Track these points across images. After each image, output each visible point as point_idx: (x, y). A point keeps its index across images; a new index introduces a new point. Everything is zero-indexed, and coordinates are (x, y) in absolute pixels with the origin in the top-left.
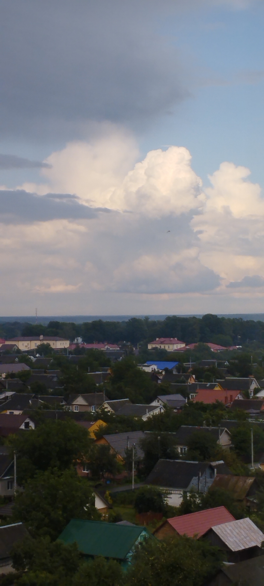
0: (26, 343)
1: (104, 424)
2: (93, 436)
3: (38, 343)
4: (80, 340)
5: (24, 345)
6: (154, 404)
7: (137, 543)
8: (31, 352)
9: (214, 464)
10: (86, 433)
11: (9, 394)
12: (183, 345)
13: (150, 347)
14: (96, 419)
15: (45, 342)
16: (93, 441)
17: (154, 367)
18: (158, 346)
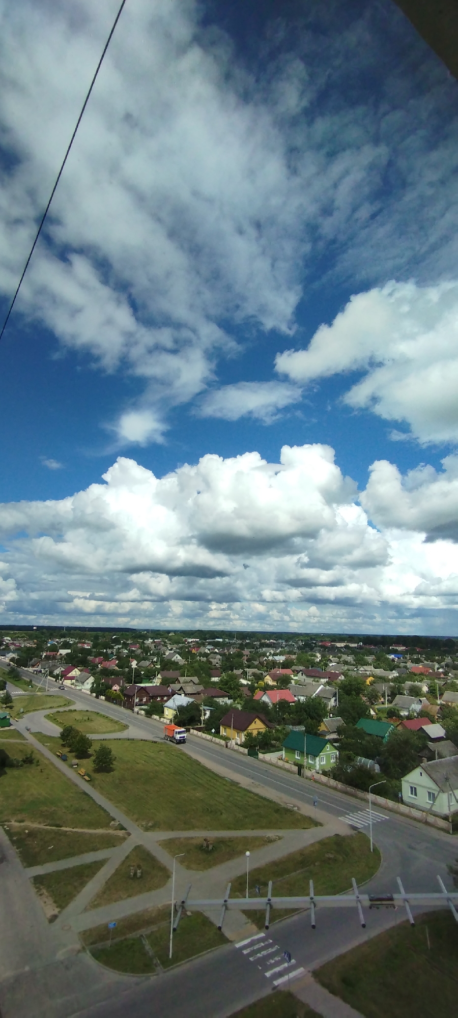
0: (340, 644)
1: (373, 679)
2: (368, 683)
3: (345, 644)
4: (361, 644)
5: (339, 645)
6: (394, 672)
7: (389, 730)
8: (342, 647)
9: (421, 699)
10: (365, 682)
11: (334, 664)
12: (405, 648)
13: (390, 648)
14: (370, 677)
15: (347, 644)
16: (368, 685)
17: (393, 656)
18: (394, 648)
